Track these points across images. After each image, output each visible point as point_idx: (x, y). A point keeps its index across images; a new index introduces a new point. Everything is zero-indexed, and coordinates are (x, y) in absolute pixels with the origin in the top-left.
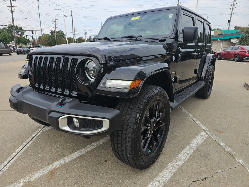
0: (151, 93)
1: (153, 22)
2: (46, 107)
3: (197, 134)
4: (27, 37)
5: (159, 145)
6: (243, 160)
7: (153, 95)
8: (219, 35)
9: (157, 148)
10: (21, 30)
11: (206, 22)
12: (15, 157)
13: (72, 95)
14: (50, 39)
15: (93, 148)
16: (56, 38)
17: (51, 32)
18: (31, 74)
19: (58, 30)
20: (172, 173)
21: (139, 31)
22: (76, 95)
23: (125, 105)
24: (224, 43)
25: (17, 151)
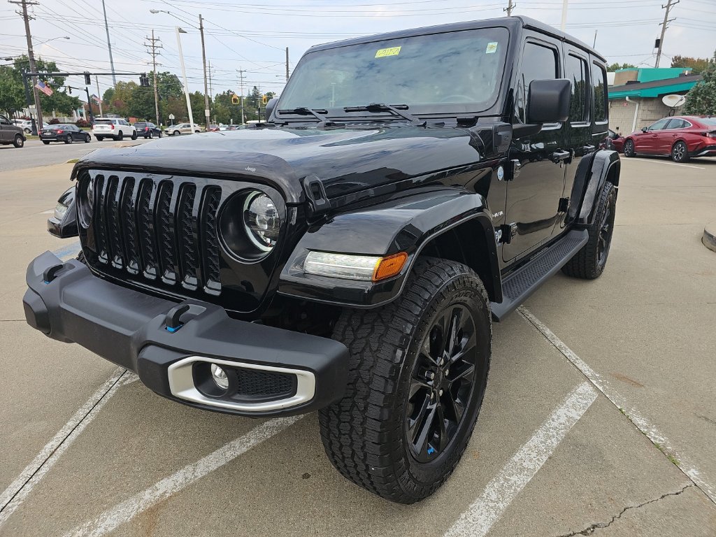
0: (437, 287)
1: (440, 60)
2: (132, 330)
3: (566, 390)
4: (71, 93)
5: (459, 429)
6: (700, 470)
7: (442, 291)
8: (629, 83)
9: (454, 439)
10: (53, 74)
11: (594, 58)
12: (45, 465)
13: (207, 290)
14: (138, 97)
15: (269, 437)
16: (156, 96)
17: (140, 76)
18: (85, 225)
19: (161, 72)
20: (496, 513)
21: (397, 85)
22: (218, 293)
23: (362, 322)
24: (642, 107)
25: (48, 447)
